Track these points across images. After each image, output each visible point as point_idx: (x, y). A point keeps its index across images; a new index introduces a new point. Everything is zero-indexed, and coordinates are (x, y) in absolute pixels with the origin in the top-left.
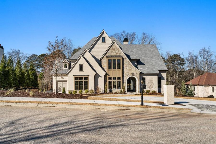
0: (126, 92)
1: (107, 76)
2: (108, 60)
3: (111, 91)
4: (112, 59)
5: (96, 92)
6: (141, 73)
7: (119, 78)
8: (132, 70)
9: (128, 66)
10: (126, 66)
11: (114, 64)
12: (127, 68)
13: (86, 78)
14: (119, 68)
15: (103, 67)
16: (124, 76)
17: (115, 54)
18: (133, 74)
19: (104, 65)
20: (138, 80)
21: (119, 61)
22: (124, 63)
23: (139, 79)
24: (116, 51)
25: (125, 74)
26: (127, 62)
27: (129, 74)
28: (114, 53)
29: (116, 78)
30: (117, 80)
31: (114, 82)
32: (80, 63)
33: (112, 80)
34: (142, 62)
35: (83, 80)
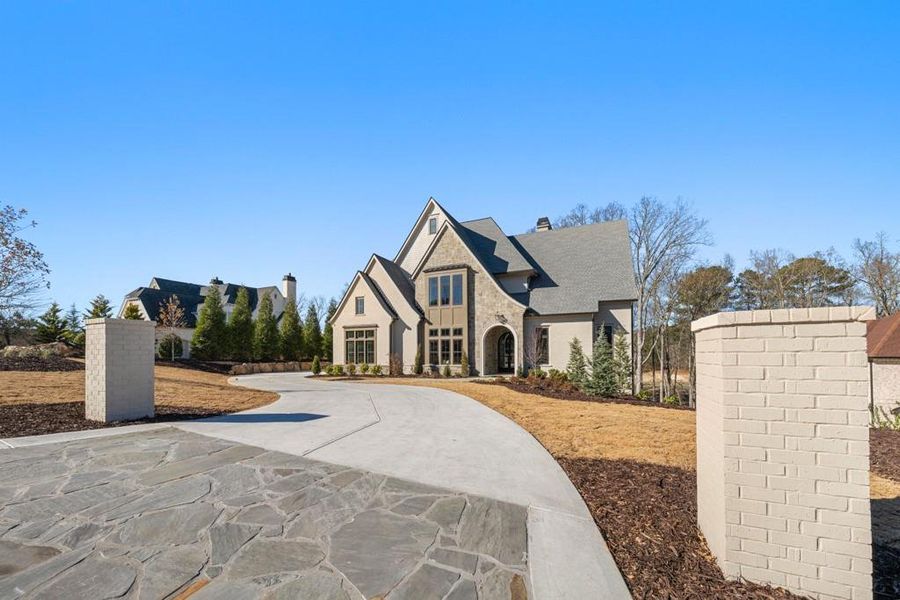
0: (482, 374)
1: (426, 324)
2: (430, 279)
3: (435, 369)
4: (439, 275)
5: (396, 371)
6: (529, 313)
7: (458, 332)
8: (500, 305)
9: (487, 293)
10: (481, 295)
11: (445, 290)
12: (483, 300)
13: (371, 333)
14: (458, 301)
15: (418, 300)
16: (474, 323)
17: (449, 262)
18: (502, 318)
19: (419, 295)
20: (518, 337)
21: (458, 279)
22: (475, 285)
23: (522, 333)
24: (453, 252)
25: (478, 320)
26: (484, 280)
27: (488, 319)
28: (446, 257)
29: (451, 332)
30: (451, 338)
31: (443, 342)
32: (357, 293)
33: (439, 338)
34: (552, 278)
35: (364, 339)
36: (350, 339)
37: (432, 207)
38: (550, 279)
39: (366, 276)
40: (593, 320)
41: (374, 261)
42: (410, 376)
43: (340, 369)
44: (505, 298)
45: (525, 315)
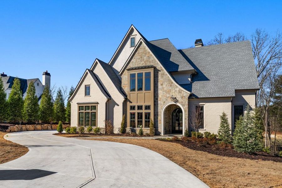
0: (162, 134)
1: (128, 103)
2: (130, 74)
3: (133, 131)
4: (136, 72)
5: (109, 131)
6: (192, 96)
7: (148, 107)
8: (174, 91)
9: (166, 83)
10: (162, 85)
11: (140, 81)
12: (163, 88)
13: (95, 108)
14: (148, 88)
15: (123, 88)
16: (157, 102)
17: (143, 64)
18: (175, 100)
19: (124, 84)
20: (185, 111)
21: (148, 74)
22: (159, 78)
23: (187, 109)
24: (145, 58)
25: (160, 100)
26: (164, 76)
27: (167, 100)
28: (141, 61)
29: (144, 108)
30: (144, 111)
31: (138, 113)
32: (86, 83)
33: (136, 111)
34: (205, 75)
35: (90, 111)
36: (81, 111)
37: (132, 31)
38: (205, 76)
39: (92, 72)
40: (232, 102)
41: (97, 63)
42: (118, 135)
43: (75, 129)
44: (177, 87)
45: (189, 98)
